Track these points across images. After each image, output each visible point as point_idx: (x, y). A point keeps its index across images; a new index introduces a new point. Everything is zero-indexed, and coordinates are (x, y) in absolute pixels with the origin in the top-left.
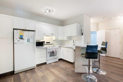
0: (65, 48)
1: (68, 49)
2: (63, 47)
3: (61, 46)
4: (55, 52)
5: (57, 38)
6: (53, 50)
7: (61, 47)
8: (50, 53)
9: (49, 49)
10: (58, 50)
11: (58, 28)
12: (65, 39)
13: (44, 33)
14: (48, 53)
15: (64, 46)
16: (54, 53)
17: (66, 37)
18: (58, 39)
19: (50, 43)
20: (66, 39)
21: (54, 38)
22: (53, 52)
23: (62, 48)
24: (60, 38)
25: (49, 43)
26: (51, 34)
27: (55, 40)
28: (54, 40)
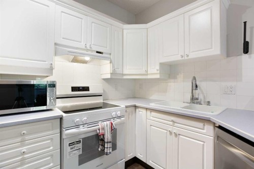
0: (154, 114)
1: (172, 121)
2: (144, 111)
3: (137, 104)
4: (108, 137)
5: (119, 71)
6: (100, 125)
7: (135, 107)
8: (80, 146)
9: (77, 126)
10: (122, 124)
11: (125, 31)
12: (154, 72)
13: (56, 44)
14: (67, 149)
15: (153, 105)
16: (103, 140)
17: (158, 67)
18: (123, 75)
19: (91, 92)
20: (158, 76)
21: (106, 70)
22: (99, 138)
23: (141, 113)
24: (131, 70)
25: (87, 89)
26: (92, 51)
27: (109, 76)
28: (106, 80)
